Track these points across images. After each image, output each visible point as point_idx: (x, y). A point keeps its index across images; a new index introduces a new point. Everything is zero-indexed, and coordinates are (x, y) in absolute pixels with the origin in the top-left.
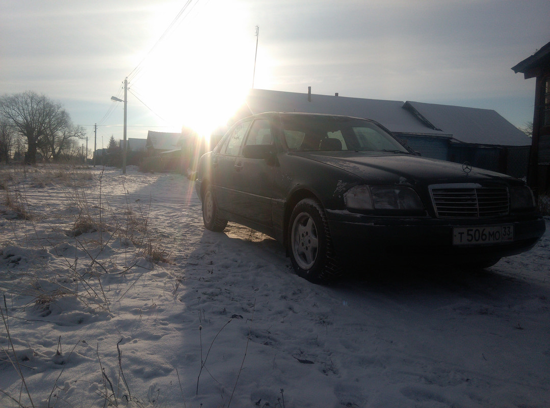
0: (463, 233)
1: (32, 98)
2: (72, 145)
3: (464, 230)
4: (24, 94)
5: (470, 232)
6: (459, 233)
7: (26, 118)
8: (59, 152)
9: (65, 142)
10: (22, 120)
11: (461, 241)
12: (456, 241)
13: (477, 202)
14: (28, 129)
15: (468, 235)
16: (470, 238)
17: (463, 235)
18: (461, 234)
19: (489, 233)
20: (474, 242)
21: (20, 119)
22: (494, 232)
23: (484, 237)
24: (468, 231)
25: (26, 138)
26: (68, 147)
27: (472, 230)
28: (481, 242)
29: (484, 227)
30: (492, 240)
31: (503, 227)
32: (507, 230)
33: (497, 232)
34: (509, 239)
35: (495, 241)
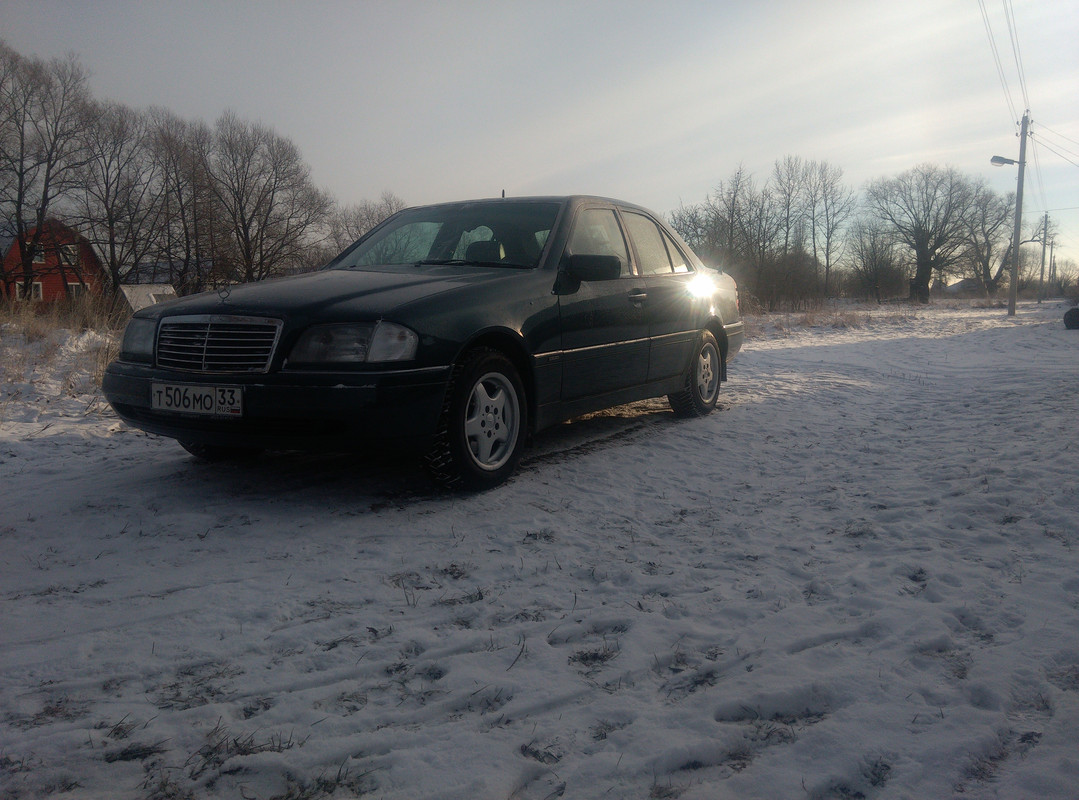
0: (162, 392)
1: (928, 177)
2: (1027, 259)
3: (163, 387)
5: (169, 392)
6: (158, 392)
7: (915, 216)
10: (908, 220)
11: (160, 404)
12: (155, 403)
13: (205, 346)
14: (920, 236)
15: (167, 395)
16: (169, 401)
17: (161, 395)
19: (195, 397)
20: (173, 408)
21: (906, 219)
22: (202, 396)
23: (186, 402)
24: (167, 389)
25: (915, 252)
27: (171, 389)
28: (182, 409)
29: (187, 385)
30: (197, 409)
31: (220, 391)
32: (227, 395)
33: (208, 396)
34: (233, 411)
35: (204, 411)
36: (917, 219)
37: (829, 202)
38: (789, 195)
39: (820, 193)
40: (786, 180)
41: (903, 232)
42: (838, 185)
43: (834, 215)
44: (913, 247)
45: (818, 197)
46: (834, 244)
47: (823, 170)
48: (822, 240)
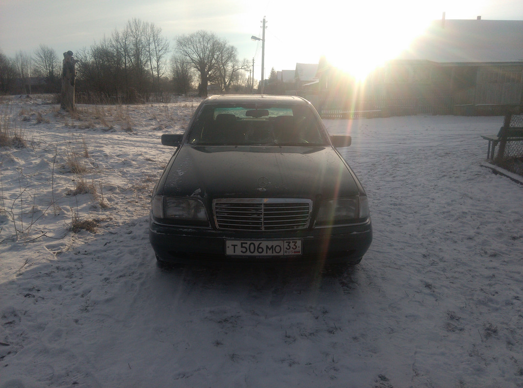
0: (237, 245)
1: (203, 37)
2: (240, 77)
3: (238, 243)
4: (197, 33)
5: (244, 245)
6: (232, 245)
7: (199, 55)
8: (230, 84)
9: (235, 75)
10: (196, 57)
11: (234, 252)
12: (229, 251)
13: (262, 216)
14: (202, 65)
15: (242, 247)
16: (244, 250)
17: (236, 247)
18: (234, 246)
19: (267, 247)
20: (248, 253)
21: (195, 57)
22: (273, 246)
23: (260, 250)
24: (242, 243)
25: (200, 73)
26: (237, 79)
27: (246, 243)
28: (256, 254)
29: (261, 240)
30: (270, 253)
31: (287, 242)
32: (292, 245)
33: (278, 246)
34: (295, 252)
35: (275, 254)
36: (200, 57)
37: (156, 44)
38: (137, 39)
39: (152, 39)
40: (135, 31)
41: (195, 63)
42: (160, 36)
43: (159, 51)
44: (199, 70)
45: (151, 41)
46: (160, 66)
47: (152, 27)
48: (154, 63)
